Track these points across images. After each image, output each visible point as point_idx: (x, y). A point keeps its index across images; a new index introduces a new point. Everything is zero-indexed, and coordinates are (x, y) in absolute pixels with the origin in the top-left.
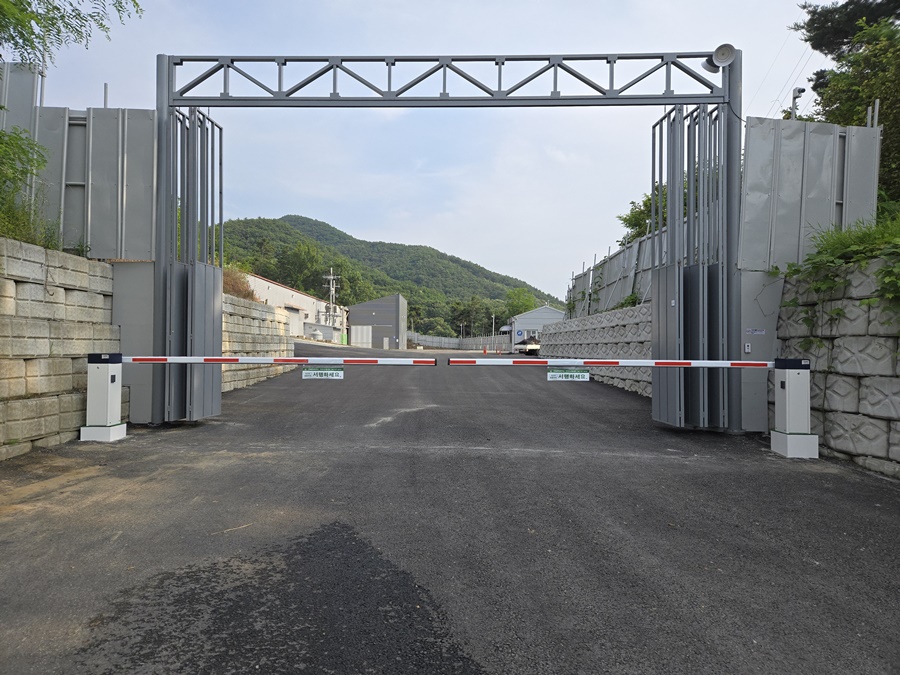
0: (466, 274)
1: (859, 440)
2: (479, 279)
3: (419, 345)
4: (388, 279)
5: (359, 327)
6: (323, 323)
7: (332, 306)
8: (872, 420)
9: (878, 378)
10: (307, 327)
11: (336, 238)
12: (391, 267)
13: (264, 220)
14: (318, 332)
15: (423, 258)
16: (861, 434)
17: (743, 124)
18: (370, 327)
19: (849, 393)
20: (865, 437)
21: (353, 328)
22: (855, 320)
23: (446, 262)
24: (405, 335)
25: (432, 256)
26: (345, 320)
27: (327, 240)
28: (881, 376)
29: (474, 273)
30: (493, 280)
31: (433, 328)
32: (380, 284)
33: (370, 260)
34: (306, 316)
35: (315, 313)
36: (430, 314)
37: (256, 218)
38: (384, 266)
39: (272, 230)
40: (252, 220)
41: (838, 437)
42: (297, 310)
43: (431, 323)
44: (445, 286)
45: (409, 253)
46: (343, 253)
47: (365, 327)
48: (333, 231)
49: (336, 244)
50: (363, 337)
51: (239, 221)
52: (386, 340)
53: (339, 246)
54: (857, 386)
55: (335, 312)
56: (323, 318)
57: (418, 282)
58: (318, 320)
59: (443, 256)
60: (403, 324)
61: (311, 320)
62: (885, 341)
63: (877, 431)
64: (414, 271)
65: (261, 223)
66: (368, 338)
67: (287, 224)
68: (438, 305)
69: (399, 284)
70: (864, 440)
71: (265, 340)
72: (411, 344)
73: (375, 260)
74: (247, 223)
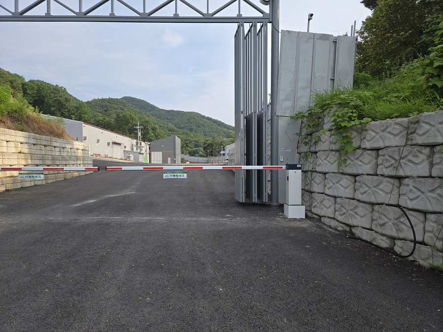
0: (215, 126)
1: (322, 208)
2: (222, 128)
3: (188, 161)
4: (176, 129)
5: (156, 152)
6: (135, 150)
7: (139, 142)
8: (328, 197)
9: (331, 174)
10: (125, 153)
11: (150, 108)
12: (178, 123)
13: (112, 99)
14: (131, 155)
15: (194, 118)
16: (323, 205)
17: (280, 34)
18: (161, 152)
19: (321, 182)
20: (325, 206)
21: (152, 153)
22: (325, 142)
23: (205, 120)
24: (179, 156)
25: (198, 117)
26: (148, 149)
27: (145, 109)
28: (333, 173)
29: (219, 126)
30: (229, 129)
31: (198, 153)
32: (171, 131)
33: (167, 119)
34: (125, 147)
35: (130, 145)
36: (196, 146)
37: (108, 98)
38: (174, 122)
39: (116, 104)
40: (106, 99)
41: (315, 207)
42: (120, 144)
43: (197, 150)
44: (205, 132)
45: (186, 115)
46: (153, 115)
47: (158, 152)
48: (148, 105)
49: (149, 111)
50: (157, 157)
51: (99, 99)
52: (169, 159)
53: (151, 112)
54: (324, 178)
55: (141, 145)
56: (135, 148)
57: (191, 130)
58: (132, 149)
59: (203, 117)
60: (178, 151)
61: (128, 149)
62: (335, 153)
63: (330, 203)
64: (189, 125)
65: (110, 101)
66: (160, 158)
67: (124, 101)
68: (200, 141)
69: (181, 131)
70: (325, 208)
71: (63, 158)
72: (183, 161)
73: (170, 119)
74: (103, 100)
